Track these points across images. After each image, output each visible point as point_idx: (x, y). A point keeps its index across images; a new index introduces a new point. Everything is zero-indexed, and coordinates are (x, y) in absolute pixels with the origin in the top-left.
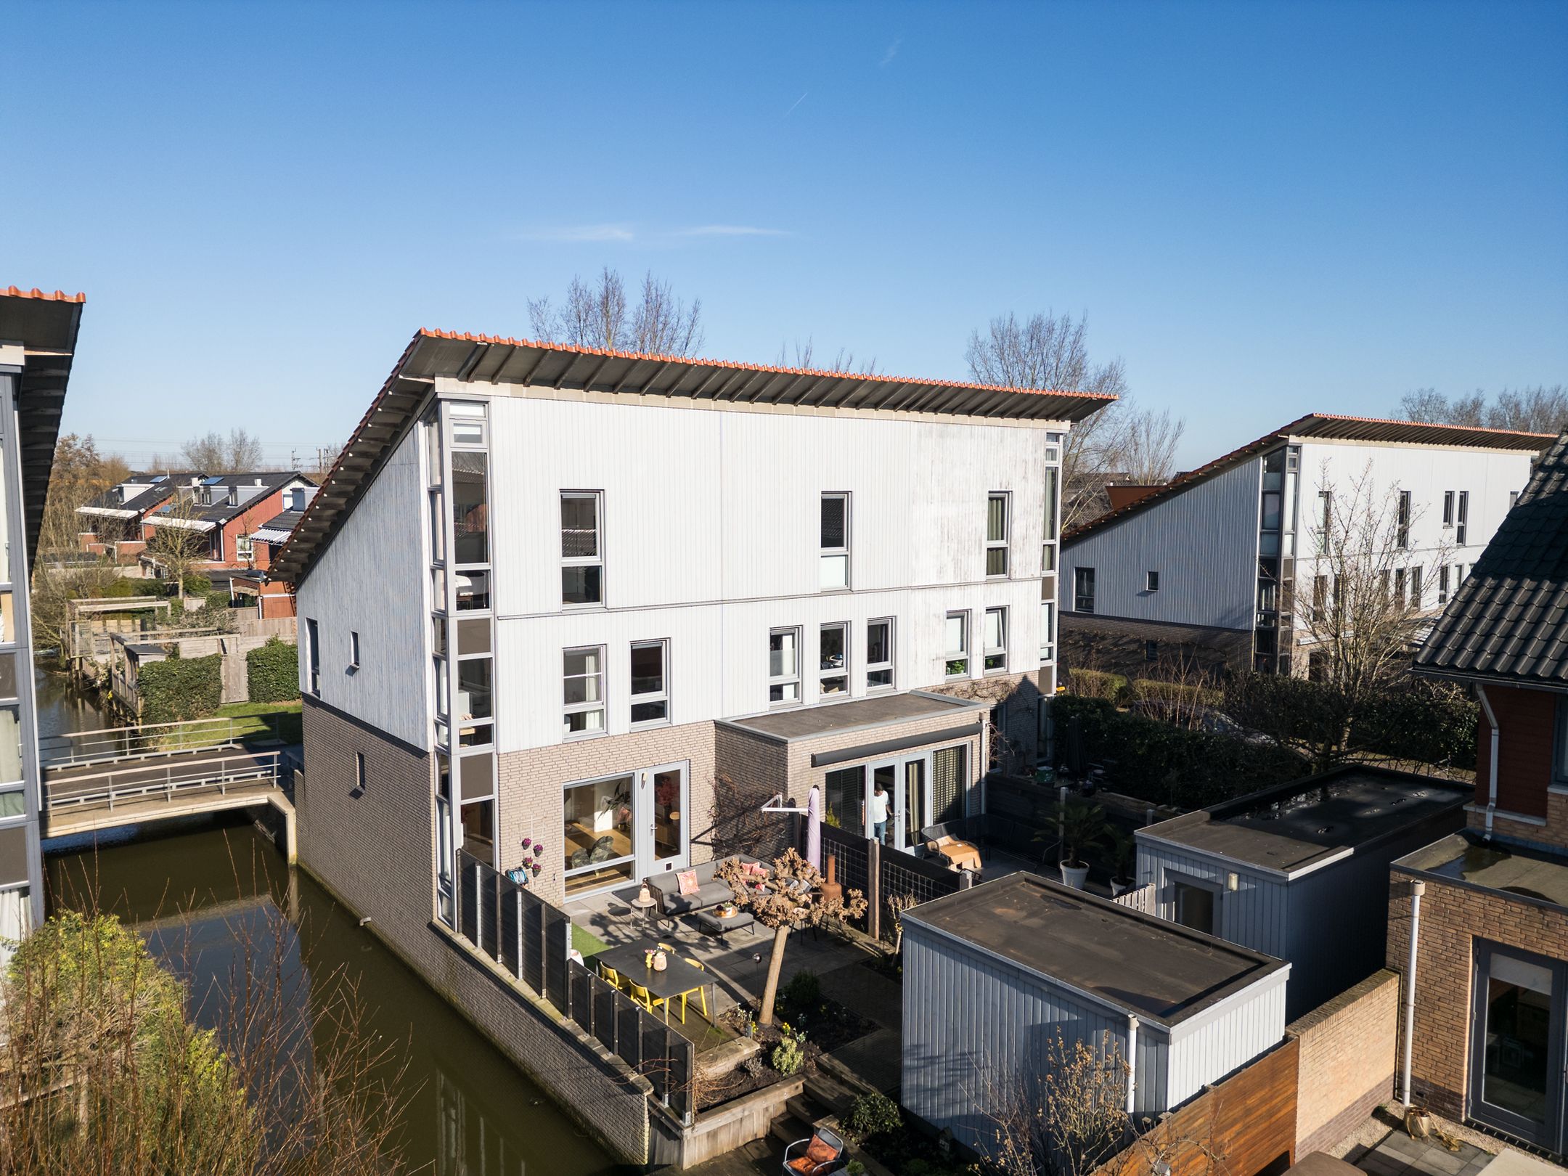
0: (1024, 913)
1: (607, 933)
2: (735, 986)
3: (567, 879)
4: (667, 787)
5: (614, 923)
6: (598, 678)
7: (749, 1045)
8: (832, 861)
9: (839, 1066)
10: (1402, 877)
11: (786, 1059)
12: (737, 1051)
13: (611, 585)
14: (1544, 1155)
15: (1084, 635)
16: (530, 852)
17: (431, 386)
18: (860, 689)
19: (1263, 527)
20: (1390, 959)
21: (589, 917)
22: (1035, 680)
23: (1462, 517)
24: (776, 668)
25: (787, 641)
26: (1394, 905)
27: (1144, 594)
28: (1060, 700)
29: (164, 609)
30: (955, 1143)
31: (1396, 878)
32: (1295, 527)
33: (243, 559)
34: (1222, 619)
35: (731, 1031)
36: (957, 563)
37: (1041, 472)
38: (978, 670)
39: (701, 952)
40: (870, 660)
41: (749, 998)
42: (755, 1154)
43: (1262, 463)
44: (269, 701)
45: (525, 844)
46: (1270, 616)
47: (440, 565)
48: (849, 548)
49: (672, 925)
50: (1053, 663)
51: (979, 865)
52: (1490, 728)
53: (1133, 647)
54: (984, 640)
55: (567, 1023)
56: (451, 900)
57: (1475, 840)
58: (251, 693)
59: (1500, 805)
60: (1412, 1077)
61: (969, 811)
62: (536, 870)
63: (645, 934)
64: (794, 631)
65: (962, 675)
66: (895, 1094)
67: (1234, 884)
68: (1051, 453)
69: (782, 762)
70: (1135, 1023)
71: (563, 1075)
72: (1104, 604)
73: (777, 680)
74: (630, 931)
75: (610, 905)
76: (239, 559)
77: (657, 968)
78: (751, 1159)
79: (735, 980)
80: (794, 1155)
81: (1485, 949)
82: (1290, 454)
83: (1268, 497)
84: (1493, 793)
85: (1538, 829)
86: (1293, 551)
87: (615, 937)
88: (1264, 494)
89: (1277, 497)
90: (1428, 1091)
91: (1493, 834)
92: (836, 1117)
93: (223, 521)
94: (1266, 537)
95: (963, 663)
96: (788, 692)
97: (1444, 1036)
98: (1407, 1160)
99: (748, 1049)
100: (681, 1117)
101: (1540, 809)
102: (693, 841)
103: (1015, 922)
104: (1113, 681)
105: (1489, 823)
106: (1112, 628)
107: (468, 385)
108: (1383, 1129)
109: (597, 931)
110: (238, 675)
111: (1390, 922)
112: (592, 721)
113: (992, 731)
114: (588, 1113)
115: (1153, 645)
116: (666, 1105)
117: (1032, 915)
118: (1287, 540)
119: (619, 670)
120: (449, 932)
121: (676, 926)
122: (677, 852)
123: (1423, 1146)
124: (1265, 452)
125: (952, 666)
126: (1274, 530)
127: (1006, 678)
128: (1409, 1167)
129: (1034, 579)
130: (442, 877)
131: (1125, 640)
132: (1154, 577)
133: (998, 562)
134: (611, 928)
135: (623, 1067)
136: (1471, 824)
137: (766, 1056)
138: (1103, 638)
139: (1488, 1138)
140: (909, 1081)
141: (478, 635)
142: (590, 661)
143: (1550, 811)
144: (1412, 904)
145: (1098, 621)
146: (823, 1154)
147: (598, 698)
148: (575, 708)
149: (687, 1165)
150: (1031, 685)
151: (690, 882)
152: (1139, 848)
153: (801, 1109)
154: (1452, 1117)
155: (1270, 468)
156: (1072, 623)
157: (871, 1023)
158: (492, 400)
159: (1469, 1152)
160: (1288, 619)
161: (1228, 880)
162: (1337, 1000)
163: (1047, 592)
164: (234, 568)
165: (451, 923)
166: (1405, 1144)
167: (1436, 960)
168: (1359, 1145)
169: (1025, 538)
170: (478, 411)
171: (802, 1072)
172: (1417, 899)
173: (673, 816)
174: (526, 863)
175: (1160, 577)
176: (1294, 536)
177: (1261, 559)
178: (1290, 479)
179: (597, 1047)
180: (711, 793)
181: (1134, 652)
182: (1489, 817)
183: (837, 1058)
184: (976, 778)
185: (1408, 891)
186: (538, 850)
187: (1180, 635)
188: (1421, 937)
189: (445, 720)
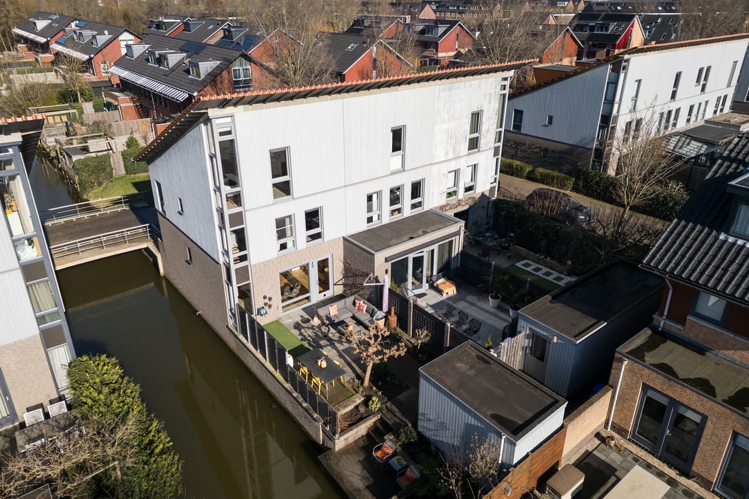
0: (468, 367)
1: (301, 334)
2: (354, 365)
3: (283, 307)
4: (323, 265)
5: (304, 328)
6: (291, 227)
7: (360, 398)
8: (393, 309)
9: (395, 409)
10: (620, 356)
11: (374, 406)
12: (355, 402)
13: (295, 188)
14: (653, 455)
15: (515, 142)
16: (267, 301)
17: (207, 113)
18: (407, 212)
19: (605, 99)
20: (610, 382)
21: (293, 324)
22: (487, 194)
23: (706, 79)
24: (370, 209)
25: (375, 197)
26: (615, 364)
27: (545, 126)
28: (498, 201)
29: (74, 113)
30: (437, 448)
31: (617, 355)
32: (620, 100)
33: (106, 75)
34: (580, 142)
35: (352, 390)
36: (454, 148)
37: (498, 97)
38: (461, 194)
39: (339, 345)
40: (412, 198)
41: (359, 371)
42: (361, 443)
43: (610, 67)
44: (135, 174)
45: (265, 297)
46: (602, 143)
47: (218, 189)
48: (404, 151)
49: (327, 329)
50: (496, 185)
51: (455, 292)
52: (669, 289)
53: (538, 150)
54: (465, 180)
55: (288, 386)
56: (235, 318)
57: (655, 330)
58: (126, 170)
59: (668, 317)
60: (612, 422)
61: (453, 266)
62: (270, 306)
63: (317, 335)
64: (379, 193)
65: (454, 197)
66: (415, 425)
67: (555, 340)
68: (504, 87)
69: (372, 261)
70: (504, 437)
71: (288, 403)
72: (525, 129)
73: (370, 215)
74: (310, 332)
75: (301, 316)
76: (104, 75)
77: (322, 367)
78: (361, 446)
79: (354, 362)
80: (377, 450)
81: (646, 387)
82: (623, 64)
83: (610, 85)
84: (666, 313)
85: (680, 330)
86: (618, 112)
87: (304, 336)
88: (608, 83)
89: (614, 85)
90: (617, 427)
91: (663, 329)
92: (393, 434)
93: (92, 56)
94: (606, 105)
95: (455, 192)
96: (375, 218)
97: (626, 411)
98: (603, 458)
99: (359, 399)
100: (334, 435)
101: (683, 322)
102: (335, 285)
103: (464, 372)
104: (526, 168)
105: (662, 324)
106: (528, 141)
107: (224, 110)
108: (597, 442)
109: (296, 332)
110: (119, 163)
111: (612, 370)
112: (290, 245)
113: (465, 233)
114: (298, 418)
115: (546, 150)
116: (328, 429)
117: (472, 367)
118: (616, 106)
119: (301, 222)
120: (236, 333)
121: (329, 331)
122: (328, 289)
123: (610, 451)
124: (612, 62)
125: (450, 195)
126: (610, 102)
127: (474, 196)
128: (603, 461)
129: (490, 149)
130: (231, 310)
131: (534, 146)
132: (551, 119)
133: (474, 144)
134: (303, 331)
135: (311, 411)
136: (655, 322)
137: (366, 403)
138: (524, 144)
139: (635, 446)
140: (420, 423)
141: (238, 218)
142: (287, 220)
143: (687, 325)
144: (622, 366)
145: (523, 137)
146: (388, 451)
147: (292, 235)
148: (283, 241)
149: (337, 449)
150: (485, 196)
151: (334, 310)
152: (519, 318)
153: (380, 426)
154: (624, 437)
155: (613, 70)
156: (510, 135)
157: (407, 386)
158: (235, 115)
159: (627, 453)
160: (611, 144)
161: (553, 338)
162: (585, 404)
163: (496, 154)
164: (102, 79)
165: (236, 329)
166: (604, 450)
167: (628, 387)
168: (587, 450)
169: (488, 131)
170: (229, 119)
171: (380, 410)
172: (624, 366)
173: (326, 270)
174: (266, 304)
175: (554, 119)
176: (620, 105)
177: (602, 116)
178: (622, 75)
179: (301, 400)
180: (342, 265)
181: (538, 153)
182: (662, 322)
183: (393, 404)
184: (456, 252)
185: (621, 361)
186: (270, 299)
187: (559, 147)
188: (623, 377)
189: (226, 253)
